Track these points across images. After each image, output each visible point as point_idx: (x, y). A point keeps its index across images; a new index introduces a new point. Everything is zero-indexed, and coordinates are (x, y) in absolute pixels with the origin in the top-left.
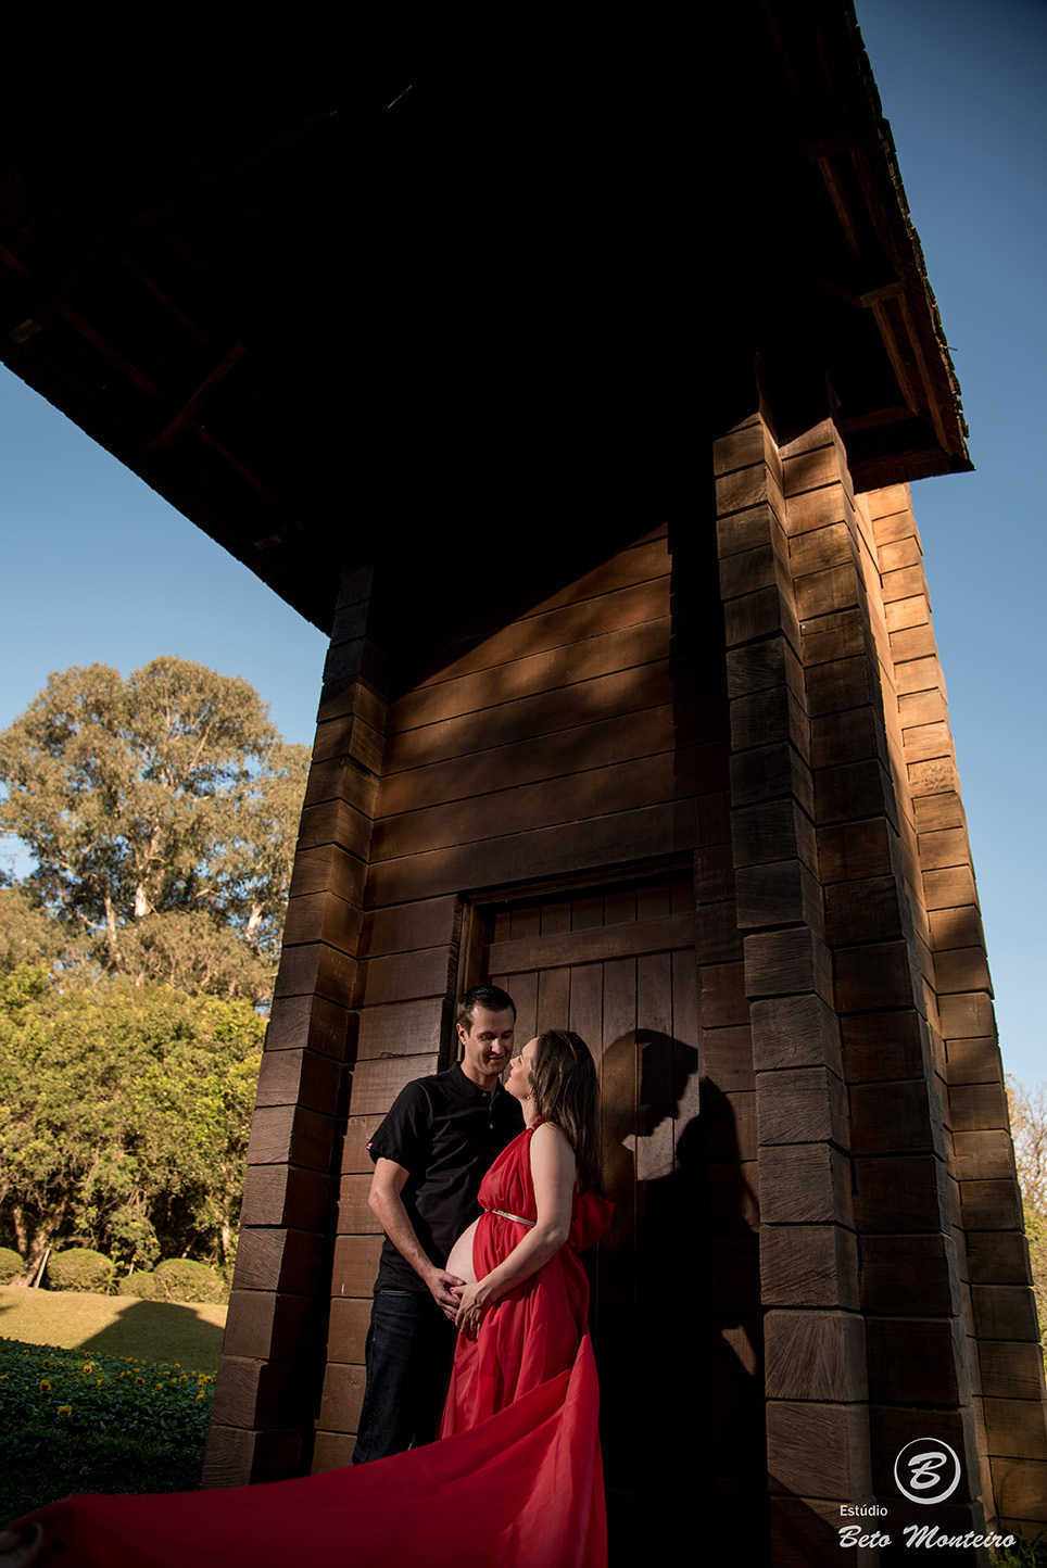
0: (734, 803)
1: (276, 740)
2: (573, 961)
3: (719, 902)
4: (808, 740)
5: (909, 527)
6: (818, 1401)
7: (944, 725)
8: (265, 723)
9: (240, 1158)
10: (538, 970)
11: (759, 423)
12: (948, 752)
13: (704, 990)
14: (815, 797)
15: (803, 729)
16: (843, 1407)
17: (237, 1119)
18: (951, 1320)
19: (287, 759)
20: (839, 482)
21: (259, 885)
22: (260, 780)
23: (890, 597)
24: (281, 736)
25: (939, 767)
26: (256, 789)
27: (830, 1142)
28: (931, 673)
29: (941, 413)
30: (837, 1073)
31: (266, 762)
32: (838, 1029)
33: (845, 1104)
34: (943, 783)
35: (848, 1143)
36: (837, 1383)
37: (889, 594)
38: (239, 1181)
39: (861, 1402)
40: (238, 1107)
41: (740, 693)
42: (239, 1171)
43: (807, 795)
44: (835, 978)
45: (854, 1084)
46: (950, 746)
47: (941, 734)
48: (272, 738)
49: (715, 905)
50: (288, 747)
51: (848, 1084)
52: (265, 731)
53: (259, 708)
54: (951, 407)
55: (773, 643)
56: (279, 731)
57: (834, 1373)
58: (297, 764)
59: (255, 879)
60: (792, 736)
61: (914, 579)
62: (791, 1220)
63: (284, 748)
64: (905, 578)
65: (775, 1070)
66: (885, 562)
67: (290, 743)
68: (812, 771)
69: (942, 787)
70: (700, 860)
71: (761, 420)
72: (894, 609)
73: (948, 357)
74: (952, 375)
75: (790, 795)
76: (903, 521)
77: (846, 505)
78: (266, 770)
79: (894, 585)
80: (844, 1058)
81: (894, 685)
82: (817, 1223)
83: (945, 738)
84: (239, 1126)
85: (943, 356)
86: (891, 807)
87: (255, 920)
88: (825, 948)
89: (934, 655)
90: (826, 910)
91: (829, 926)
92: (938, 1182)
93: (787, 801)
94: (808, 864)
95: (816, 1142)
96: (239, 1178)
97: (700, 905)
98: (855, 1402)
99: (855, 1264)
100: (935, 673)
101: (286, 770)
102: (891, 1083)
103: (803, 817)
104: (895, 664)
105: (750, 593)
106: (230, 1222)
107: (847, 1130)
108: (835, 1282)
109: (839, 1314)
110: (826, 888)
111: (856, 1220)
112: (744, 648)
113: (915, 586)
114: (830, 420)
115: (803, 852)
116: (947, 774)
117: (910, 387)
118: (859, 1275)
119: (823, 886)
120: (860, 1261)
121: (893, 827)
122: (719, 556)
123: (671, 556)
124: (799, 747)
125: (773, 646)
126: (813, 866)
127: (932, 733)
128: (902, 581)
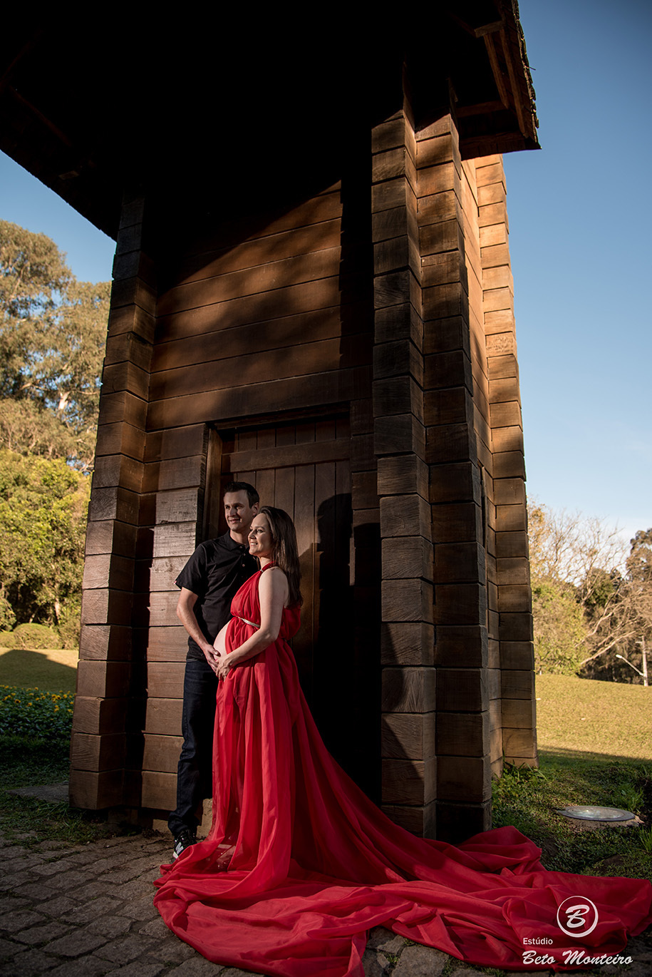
0: (374, 377)
1: (71, 279)
2: (276, 465)
3: (364, 434)
4: (421, 336)
5: (499, 175)
6: (409, 713)
7: (510, 311)
8: (62, 267)
9: (63, 560)
10: (256, 470)
11: (403, 117)
12: (511, 329)
13: (354, 487)
14: (424, 372)
15: (419, 329)
16: (421, 715)
17: (60, 536)
18: (481, 670)
19: (80, 293)
20: (452, 161)
21: (65, 380)
22: (61, 307)
23: (483, 223)
24: (74, 277)
25: (505, 338)
26: (59, 315)
27: (422, 578)
28: (505, 277)
29: (522, 111)
30: (428, 538)
31: (65, 294)
32: (430, 512)
33: (432, 555)
34: (506, 349)
35: (432, 577)
36: (419, 703)
37: (483, 221)
38: (64, 574)
39: (431, 712)
40: (60, 528)
41: (381, 306)
42: (64, 568)
43: (419, 372)
44: (429, 483)
45: (437, 544)
46: (512, 325)
47: (507, 317)
48: (69, 278)
49: (362, 436)
50: (80, 284)
51: (434, 544)
52: (63, 273)
53: (59, 256)
54: (529, 108)
55: (403, 274)
56: (74, 273)
57: (417, 699)
58: (87, 297)
59: (62, 376)
60: (412, 336)
61: (499, 212)
62: (398, 620)
63: (77, 284)
64: (494, 211)
65: (393, 537)
66: (482, 199)
67: (82, 281)
68: (423, 355)
69: (506, 351)
70: (354, 408)
71: (404, 115)
72: (485, 231)
73: (529, 75)
74: (531, 86)
75: (409, 374)
76: (496, 170)
77: (455, 177)
78: (66, 301)
79: (486, 215)
80: (432, 529)
81: (481, 284)
82: (413, 622)
83: (510, 320)
84: (62, 540)
85: (526, 74)
86: (469, 379)
87: (63, 405)
88: (425, 465)
89: (508, 265)
90: (427, 442)
91: (428, 452)
92: (480, 598)
93: (407, 377)
94: (417, 416)
95: (414, 578)
96: (63, 572)
97: (354, 435)
98: (427, 712)
99: (432, 641)
100: (507, 277)
101: (80, 300)
102: (458, 544)
103: (416, 386)
104: (483, 269)
105: (391, 239)
106: (60, 599)
107: (432, 570)
108: (420, 653)
109: (422, 669)
110: (428, 429)
111: (434, 618)
112: (385, 276)
113: (499, 217)
114: (449, 115)
115: (414, 409)
116: (510, 343)
117: (504, 90)
118: (434, 647)
119: (426, 427)
120: (435, 640)
121: (469, 392)
122: (372, 211)
123: (342, 205)
124: (415, 342)
125: (403, 276)
126: (420, 416)
127: (502, 316)
128: (492, 213)
